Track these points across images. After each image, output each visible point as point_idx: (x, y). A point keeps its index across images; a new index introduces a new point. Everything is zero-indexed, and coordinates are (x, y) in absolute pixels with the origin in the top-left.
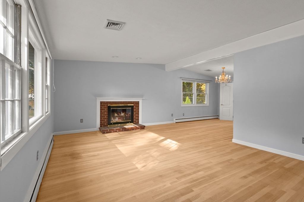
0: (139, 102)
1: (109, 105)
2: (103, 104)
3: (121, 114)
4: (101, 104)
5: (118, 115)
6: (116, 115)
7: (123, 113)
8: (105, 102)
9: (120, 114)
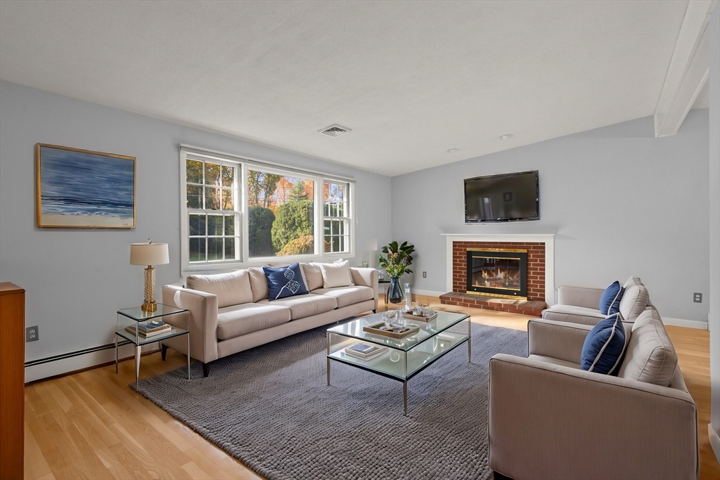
0: (544, 244)
1: (468, 249)
2: (459, 246)
3: (497, 274)
4: (454, 246)
5: (490, 274)
6: (485, 275)
7: (503, 273)
8: (462, 242)
9: (494, 275)
